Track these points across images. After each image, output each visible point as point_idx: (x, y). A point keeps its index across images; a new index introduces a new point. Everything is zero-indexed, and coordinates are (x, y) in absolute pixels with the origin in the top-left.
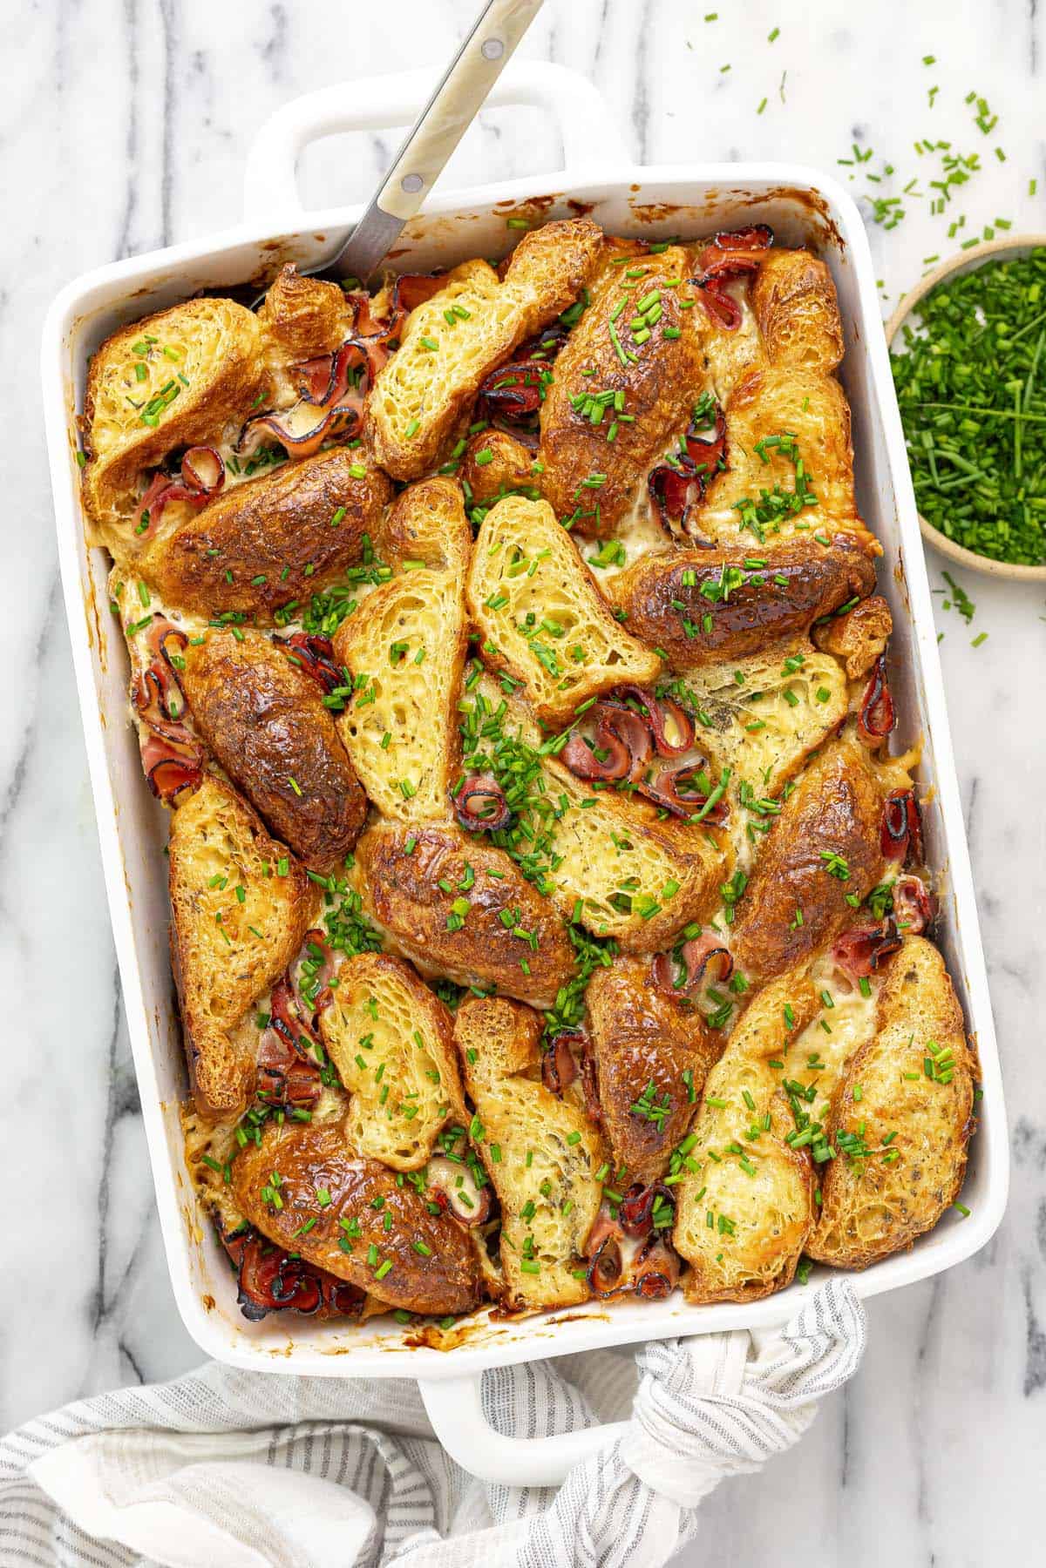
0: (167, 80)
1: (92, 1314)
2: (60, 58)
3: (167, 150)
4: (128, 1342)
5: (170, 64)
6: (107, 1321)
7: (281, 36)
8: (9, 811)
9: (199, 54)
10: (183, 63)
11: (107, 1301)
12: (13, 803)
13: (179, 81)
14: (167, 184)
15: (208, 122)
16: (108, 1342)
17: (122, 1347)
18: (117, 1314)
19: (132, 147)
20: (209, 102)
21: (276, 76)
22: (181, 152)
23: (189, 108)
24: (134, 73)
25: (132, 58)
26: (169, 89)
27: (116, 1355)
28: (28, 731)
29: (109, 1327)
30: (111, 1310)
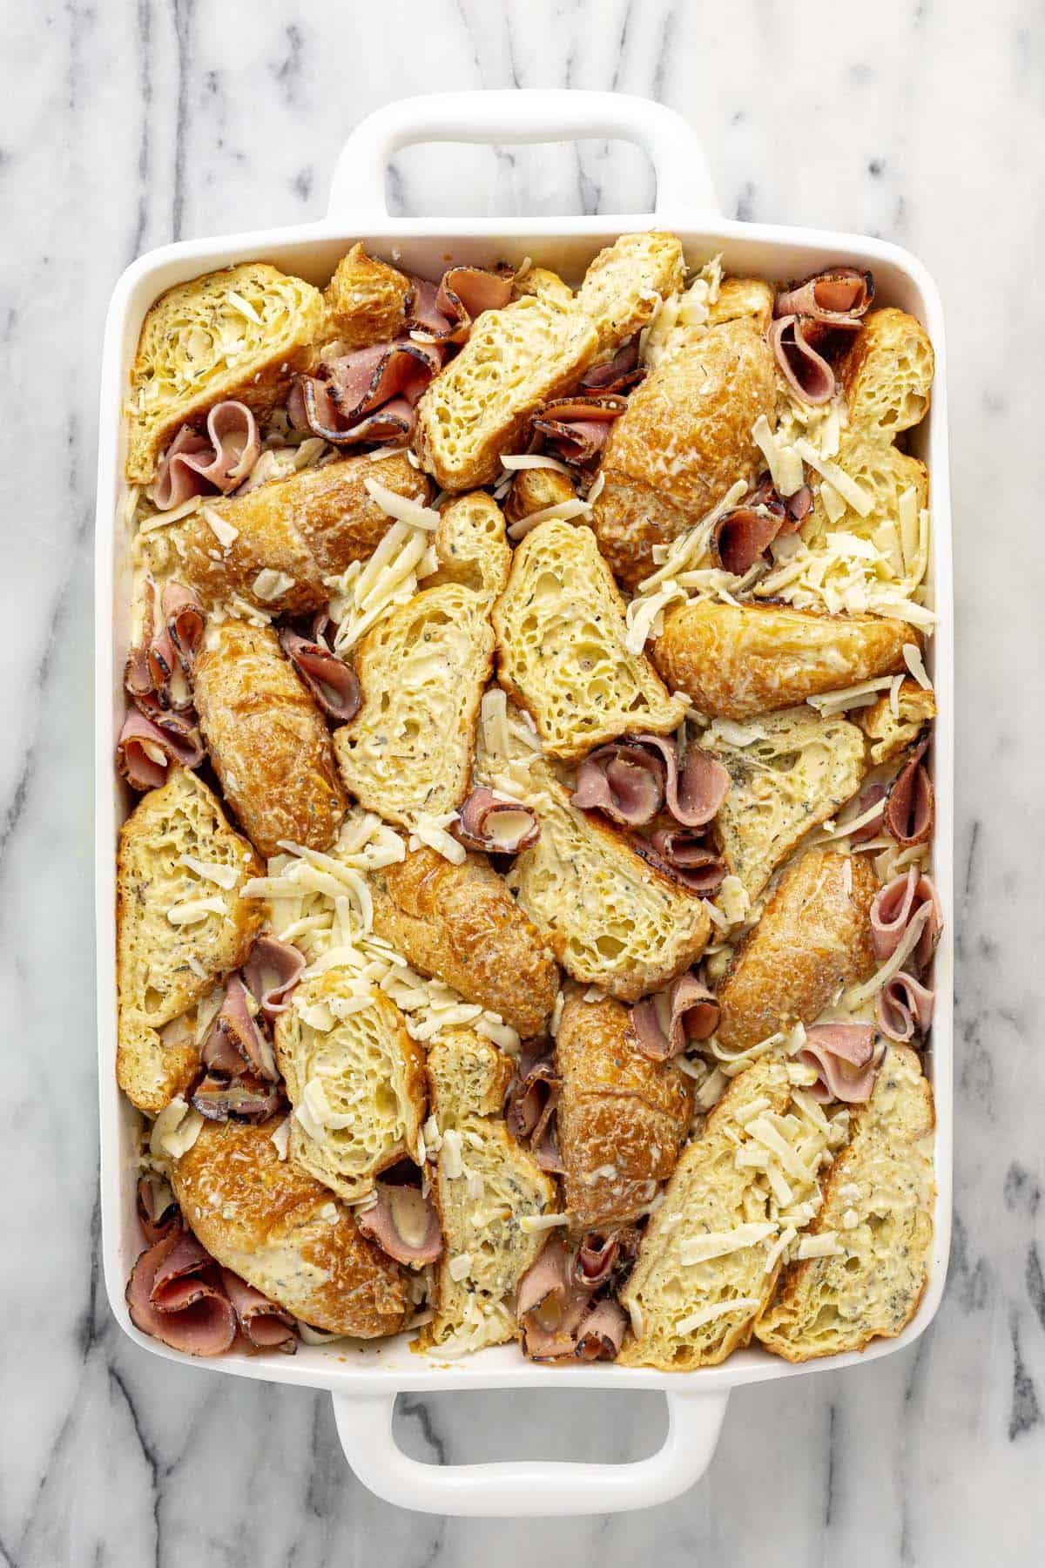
0: (180, 99)
1: (83, 1338)
2: (73, 75)
3: (179, 170)
4: (117, 1365)
5: (183, 84)
6: (97, 1346)
7: (296, 57)
8: (8, 834)
9: (213, 75)
10: (197, 85)
11: (98, 1326)
12: (13, 825)
13: (193, 102)
14: (179, 204)
15: (221, 143)
16: (97, 1366)
17: (112, 1372)
18: (108, 1338)
19: (144, 167)
20: (222, 122)
21: (290, 98)
22: (193, 174)
23: (202, 128)
24: (147, 93)
25: (145, 77)
26: (182, 109)
27: (104, 1381)
28: (29, 754)
29: (99, 1351)
30: (102, 1333)
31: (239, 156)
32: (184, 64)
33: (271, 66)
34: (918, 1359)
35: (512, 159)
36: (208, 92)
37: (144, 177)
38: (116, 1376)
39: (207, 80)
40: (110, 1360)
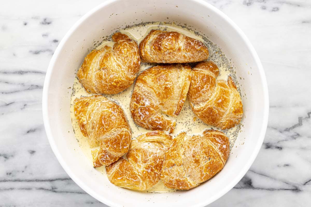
31: (26, 167)
32: (5, 181)
33: (5, 161)
34: (291, 4)
35: (25, 105)
36: (11, 175)
37: (31, 189)
38: (306, 183)
39: (8, 175)
40: (302, 185)
